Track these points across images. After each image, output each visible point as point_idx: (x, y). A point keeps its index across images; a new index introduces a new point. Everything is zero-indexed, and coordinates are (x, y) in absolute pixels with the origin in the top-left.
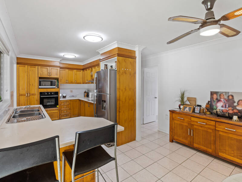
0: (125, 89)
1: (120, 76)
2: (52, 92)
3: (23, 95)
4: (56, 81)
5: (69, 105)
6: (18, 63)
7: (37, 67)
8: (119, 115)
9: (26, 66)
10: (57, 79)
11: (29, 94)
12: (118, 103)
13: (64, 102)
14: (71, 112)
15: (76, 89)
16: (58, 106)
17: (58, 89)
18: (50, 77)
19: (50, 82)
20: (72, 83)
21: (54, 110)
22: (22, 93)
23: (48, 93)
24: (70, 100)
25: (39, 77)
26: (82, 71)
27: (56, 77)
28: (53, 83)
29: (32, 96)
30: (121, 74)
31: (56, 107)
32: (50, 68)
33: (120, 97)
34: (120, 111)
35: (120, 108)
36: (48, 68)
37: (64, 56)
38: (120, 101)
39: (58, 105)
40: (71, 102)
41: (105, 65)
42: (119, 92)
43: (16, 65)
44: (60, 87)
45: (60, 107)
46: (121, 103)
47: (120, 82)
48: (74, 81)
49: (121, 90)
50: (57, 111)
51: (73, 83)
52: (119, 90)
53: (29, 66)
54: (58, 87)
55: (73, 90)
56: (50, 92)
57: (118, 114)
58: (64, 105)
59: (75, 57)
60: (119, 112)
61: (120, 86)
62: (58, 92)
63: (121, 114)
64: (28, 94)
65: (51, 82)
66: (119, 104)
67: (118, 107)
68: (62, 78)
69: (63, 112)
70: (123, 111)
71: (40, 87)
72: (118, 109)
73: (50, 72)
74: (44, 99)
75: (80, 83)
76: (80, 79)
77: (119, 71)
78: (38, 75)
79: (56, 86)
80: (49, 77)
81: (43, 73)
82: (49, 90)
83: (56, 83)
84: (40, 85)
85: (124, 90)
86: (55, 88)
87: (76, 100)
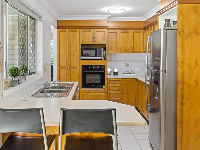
0: (196, 62)
1: (183, 39)
2: (97, 65)
3: (63, 68)
4: (102, 49)
5: (121, 86)
6: (59, 28)
7: (78, 30)
8: (182, 110)
9: (67, 30)
10: (104, 46)
11: (70, 68)
12: (180, 87)
13: (113, 81)
14: (124, 98)
15: (135, 61)
16: (104, 87)
17: (105, 61)
18: (95, 43)
19: (94, 51)
20: (126, 51)
21: (99, 92)
22: (62, 66)
23: (91, 66)
24: (123, 78)
25: (81, 44)
26: (143, 31)
27: (102, 43)
28: (98, 52)
29: (73, 69)
30: (187, 36)
31: (102, 88)
32: (95, 30)
33: (183, 76)
34: (184, 102)
35: (183, 97)
36: (92, 30)
37: (108, 11)
38: (184, 83)
39: (105, 85)
40: (124, 82)
41: (166, 20)
42: (182, 68)
43: (57, 29)
44: (108, 58)
45: (107, 88)
46: (186, 88)
47: (183, 51)
48: (129, 49)
49: (185, 65)
50: (103, 94)
51: (128, 52)
52: (182, 65)
53: (70, 30)
54: (105, 58)
55: (130, 64)
56: (90, 65)
57: (179, 107)
58: (113, 86)
59: (126, 11)
60: (182, 104)
61: (183, 58)
62: (105, 66)
63: (186, 108)
64: (68, 67)
65: (96, 50)
66: (183, 89)
67: (179, 94)
68: (112, 44)
69: (111, 95)
70: (191, 103)
71: (82, 58)
72: (179, 99)
73: (95, 36)
74: (87, 75)
75: (140, 52)
76: (140, 45)
77: (183, 31)
78: (80, 41)
79: (102, 56)
80: (92, 43)
81: (85, 38)
82: (93, 63)
83: (103, 51)
84: (82, 56)
85: (193, 65)
86: (101, 59)
87: (132, 80)
